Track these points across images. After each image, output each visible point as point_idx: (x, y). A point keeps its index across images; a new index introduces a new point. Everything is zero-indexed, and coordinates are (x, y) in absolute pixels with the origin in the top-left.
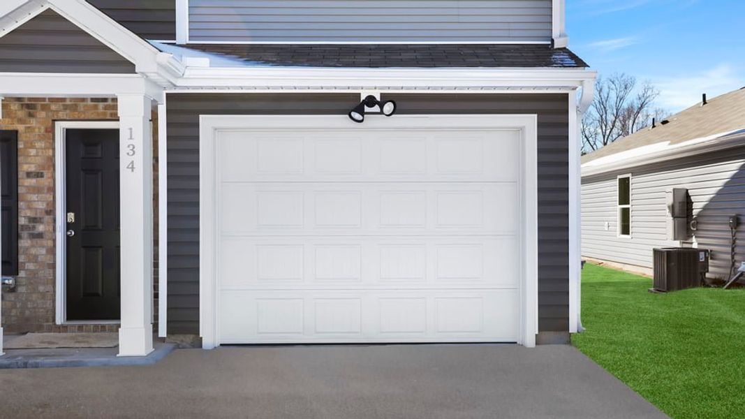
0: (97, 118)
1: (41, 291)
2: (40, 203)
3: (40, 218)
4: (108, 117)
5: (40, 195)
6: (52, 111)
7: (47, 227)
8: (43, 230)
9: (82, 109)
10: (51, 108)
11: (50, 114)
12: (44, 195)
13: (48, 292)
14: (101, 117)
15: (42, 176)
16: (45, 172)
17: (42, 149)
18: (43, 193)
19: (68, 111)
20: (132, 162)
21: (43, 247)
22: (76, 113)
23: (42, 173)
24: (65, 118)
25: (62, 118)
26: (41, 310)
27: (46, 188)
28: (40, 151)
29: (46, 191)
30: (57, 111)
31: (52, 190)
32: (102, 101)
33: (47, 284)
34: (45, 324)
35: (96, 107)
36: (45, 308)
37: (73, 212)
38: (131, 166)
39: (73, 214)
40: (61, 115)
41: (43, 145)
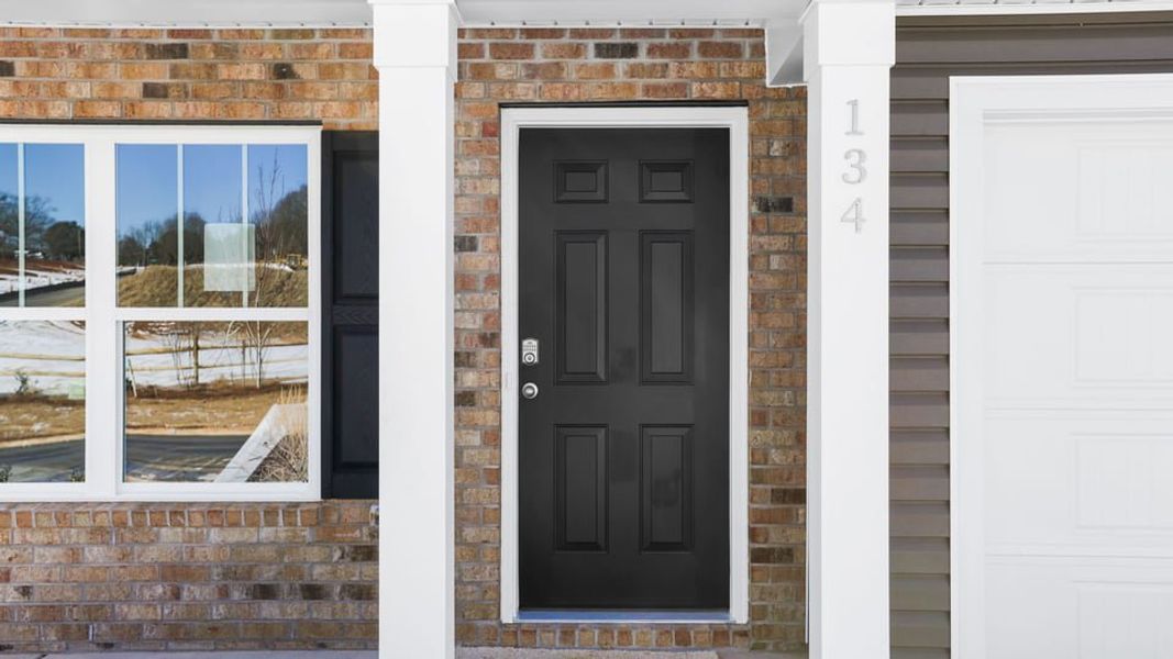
0: (613, 98)
1: (470, 540)
2: (467, 315)
3: (468, 354)
4: (640, 96)
5: (468, 297)
6: (499, 81)
7: (485, 377)
8: (476, 385)
9: (574, 76)
10: (498, 76)
11: (495, 89)
12: (477, 296)
13: (486, 542)
14: (623, 96)
15: (473, 248)
16: (480, 236)
17: (472, 177)
18: (475, 291)
19: (538, 82)
20: (857, 203)
21: (475, 427)
22: (559, 85)
23: (473, 239)
24: (531, 97)
25: (524, 99)
26: (469, 588)
27: (482, 278)
28: (469, 182)
29: (481, 286)
30: (512, 82)
31: (494, 281)
32: (623, 55)
33: (485, 522)
34: (481, 624)
35: (608, 71)
36: (479, 584)
37: (535, 338)
38: (852, 215)
39: (535, 343)
40: (524, 91)
41: (477, 168)
